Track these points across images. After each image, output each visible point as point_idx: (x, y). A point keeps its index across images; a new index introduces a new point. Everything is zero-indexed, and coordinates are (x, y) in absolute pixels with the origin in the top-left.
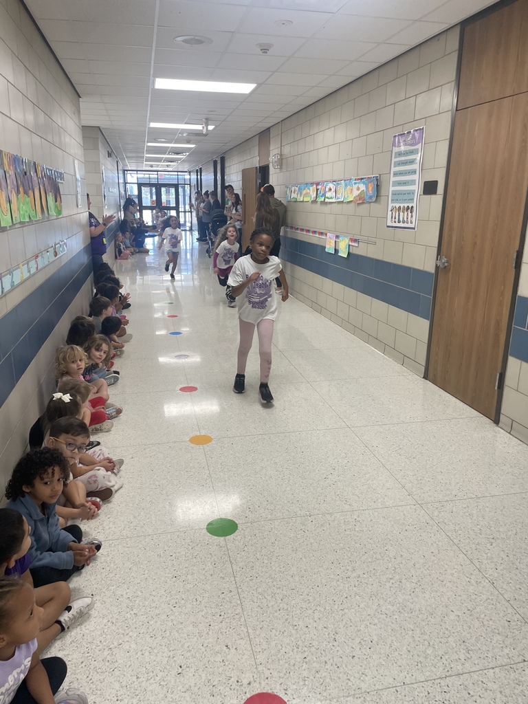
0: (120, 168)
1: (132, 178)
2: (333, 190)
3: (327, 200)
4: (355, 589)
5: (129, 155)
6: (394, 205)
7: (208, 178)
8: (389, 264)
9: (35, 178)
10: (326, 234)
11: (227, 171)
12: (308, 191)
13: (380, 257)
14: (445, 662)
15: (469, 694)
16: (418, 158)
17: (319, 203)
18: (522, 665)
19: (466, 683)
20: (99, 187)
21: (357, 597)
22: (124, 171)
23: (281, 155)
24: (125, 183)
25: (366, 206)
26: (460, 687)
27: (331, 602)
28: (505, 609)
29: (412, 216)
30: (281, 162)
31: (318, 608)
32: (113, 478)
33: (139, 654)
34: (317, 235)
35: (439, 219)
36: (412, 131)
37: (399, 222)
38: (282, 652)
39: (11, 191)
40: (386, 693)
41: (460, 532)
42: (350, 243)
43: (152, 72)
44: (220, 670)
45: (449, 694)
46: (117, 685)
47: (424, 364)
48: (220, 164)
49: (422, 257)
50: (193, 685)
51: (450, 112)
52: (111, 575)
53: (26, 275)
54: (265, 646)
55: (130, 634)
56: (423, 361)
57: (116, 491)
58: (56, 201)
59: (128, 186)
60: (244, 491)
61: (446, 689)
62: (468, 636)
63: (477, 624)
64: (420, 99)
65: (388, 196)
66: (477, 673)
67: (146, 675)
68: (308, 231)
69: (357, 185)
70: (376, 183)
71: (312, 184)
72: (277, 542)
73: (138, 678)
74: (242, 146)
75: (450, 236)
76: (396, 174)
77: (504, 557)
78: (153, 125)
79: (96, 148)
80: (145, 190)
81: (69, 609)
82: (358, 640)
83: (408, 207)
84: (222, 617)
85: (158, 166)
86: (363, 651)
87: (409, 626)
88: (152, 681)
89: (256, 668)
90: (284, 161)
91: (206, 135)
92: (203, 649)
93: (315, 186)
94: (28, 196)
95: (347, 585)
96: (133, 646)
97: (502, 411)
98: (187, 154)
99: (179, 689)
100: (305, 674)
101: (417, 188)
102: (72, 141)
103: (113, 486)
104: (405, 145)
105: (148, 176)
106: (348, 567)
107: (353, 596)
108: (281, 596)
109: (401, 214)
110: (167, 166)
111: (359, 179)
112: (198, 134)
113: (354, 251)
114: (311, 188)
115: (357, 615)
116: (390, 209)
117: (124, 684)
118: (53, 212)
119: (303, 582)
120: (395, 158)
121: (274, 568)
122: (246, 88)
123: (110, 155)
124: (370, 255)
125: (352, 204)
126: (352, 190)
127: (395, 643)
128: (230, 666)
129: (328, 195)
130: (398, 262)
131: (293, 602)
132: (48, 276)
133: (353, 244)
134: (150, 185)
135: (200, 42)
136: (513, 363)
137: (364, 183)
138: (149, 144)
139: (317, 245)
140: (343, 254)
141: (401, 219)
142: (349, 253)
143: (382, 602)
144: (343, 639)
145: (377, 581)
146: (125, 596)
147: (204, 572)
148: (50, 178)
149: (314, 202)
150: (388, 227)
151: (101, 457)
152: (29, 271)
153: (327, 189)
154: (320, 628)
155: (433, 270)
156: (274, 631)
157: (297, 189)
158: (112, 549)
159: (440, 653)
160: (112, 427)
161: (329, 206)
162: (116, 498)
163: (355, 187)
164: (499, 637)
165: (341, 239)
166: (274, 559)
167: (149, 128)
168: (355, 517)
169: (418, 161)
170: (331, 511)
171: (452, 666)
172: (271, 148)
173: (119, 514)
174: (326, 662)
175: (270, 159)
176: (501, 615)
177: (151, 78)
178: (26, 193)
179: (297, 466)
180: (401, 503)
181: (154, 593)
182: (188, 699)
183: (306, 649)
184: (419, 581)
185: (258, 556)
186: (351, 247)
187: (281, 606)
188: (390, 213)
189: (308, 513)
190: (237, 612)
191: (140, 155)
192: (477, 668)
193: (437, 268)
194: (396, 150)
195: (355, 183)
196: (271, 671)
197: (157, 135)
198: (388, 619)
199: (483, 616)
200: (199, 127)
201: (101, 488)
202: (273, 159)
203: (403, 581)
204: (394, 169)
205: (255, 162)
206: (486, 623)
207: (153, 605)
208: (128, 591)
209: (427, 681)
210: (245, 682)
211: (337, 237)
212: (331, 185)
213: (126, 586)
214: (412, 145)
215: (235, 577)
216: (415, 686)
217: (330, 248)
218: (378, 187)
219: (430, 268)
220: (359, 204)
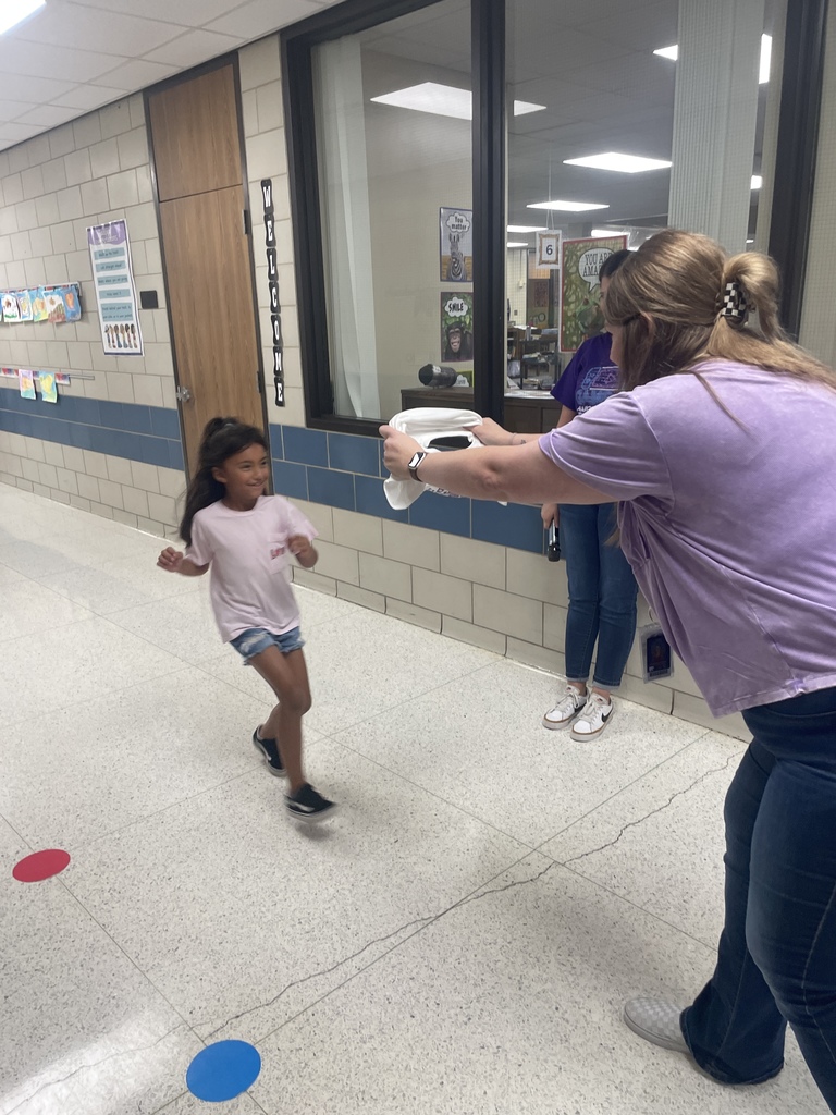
2: (14, 304)
3: (5, 320)
6: (109, 323)
8: (120, 404)
10: (17, 372)
13: (102, 396)
16: (126, 261)
25: (69, 326)
29: (134, 338)
35: (169, 340)
36: (110, 224)
37: (120, 346)
42: (58, 381)
49: (159, 392)
51: (152, 204)
64: (112, 181)
65: (98, 312)
69: (49, 297)
75: (186, 361)
76: (101, 282)
83: (127, 326)
101: (133, 300)
104: (106, 242)
109: (120, 335)
111: (50, 288)
113: (65, 392)
116: (103, 330)
120: (96, 259)
124: (89, 396)
125: (49, 324)
126: (43, 303)
129: (7, 312)
130: (128, 400)
137: (59, 294)
139: (5, 389)
140: (50, 397)
141: (122, 343)
142: (58, 396)
150: (106, 353)
155: (173, 405)
161: (12, 328)
163: (47, 299)
165: (41, 376)
169: (126, 265)
186: (59, 387)
188: (105, 335)
193: (179, 402)
194: (94, 248)
195: (46, 294)
204: (97, 275)
211: (35, 374)
212: (9, 297)
214: (114, 242)
217: (26, 392)
218: (81, 299)
219: (170, 403)
220: (58, 324)
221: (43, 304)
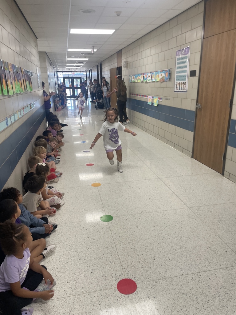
0: (55, 70)
1: (60, 75)
2: (150, 76)
3: (148, 81)
4: (162, 240)
5: (59, 64)
6: (177, 82)
7: (94, 74)
8: (176, 108)
9: (21, 75)
10: (148, 96)
11: (103, 70)
12: (139, 77)
13: (171, 105)
14: (199, 267)
15: (209, 278)
16: (187, 60)
17: (144, 83)
18: (231, 268)
19: (208, 274)
20: (47, 79)
21: (163, 243)
22: (57, 72)
23: (127, 62)
24: (58, 77)
25: (165, 83)
26: (205, 276)
27: (152, 245)
28: (225, 247)
29: (185, 87)
30: (127, 65)
31: (147, 248)
32: (60, 200)
33: (75, 266)
34: (144, 97)
36: (184, 48)
37: (180, 89)
38: (133, 264)
39: (12, 80)
40: (175, 278)
41: (206, 218)
42: (159, 100)
43: (69, 26)
44: (108, 271)
45: (201, 279)
46: (67, 277)
47: (192, 151)
48: (100, 67)
49: (190, 105)
50: (97, 276)
51: (201, 39)
52: (62, 237)
53: (20, 116)
54: (126, 262)
55: (71, 258)
56: (191, 150)
57: (62, 205)
58: (30, 85)
59: (59, 78)
60: (115, 204)
61: (200, 277)
62: (209, 257)
63: (213, 253)
64: (188, 34)
65: (175, 78)
66: (213, 271)
67: (78, 273)
68: (140, 95)
69: (161, 74)
70: (169, 73)
71: (141, 74)
72: (129, 224)
73: (75, 274)
74: (109, 58)
75: (202, 95)
76: (178, 68)
77: (225, 227)
78: (70, 50)
79: (45, 62)
80: (66, 80)
81: (46, 249)
82: (164, 259)
83: (183, 82)
84: (108, 252)
85: (72, 69)
86: (166, 263)
87: (185, 254)
88: (81, 275)
89: (123, 270)
90: (128, 64)
91: (93, 54)
92: (101, 263)
93: (142, 75)
94: (19, 82)
95: (159, 239)
96: (73, 263)
97: (225, 170)
98: (85, 63)
99: (92, 278)
100: (142, 272)
101: (187, 74)
102: (35, 59)
103: (61, 203)
104: (182, 55)
105: (67, 74)
106: (159, 232)
107: (161, 243)
108: (132, 244)
109: (181, 86)
110: (76, 69)
111: (161, 71)
112: (89, 53)
113: (160, 103)
114: (141, 76)
115: (163, 250)
116: (175, 84)
117: (70, 276)
118: (29, 90)
119: (141, 238)
120: (177, 61)
121: (129, 233)
122: (110, 32)
123: (51, 65)
124: (167, 105)
125: (159, 82)
127: (179, 260)
128: (112, 269)
129: (148, 79)
130: (179, 107)
131: (137, 246)
132: (28, 117)
133: (160, 100)
134: (69, 78)
135: (90, 12)
136: (230, 149)
137: (164, 73)
138: (68, 59)
139: (144, 101)
140: (155, 105)
141: (181, 88)
142: (158, 104)
143: (173, 245)
144: (157, 259)
145: (171, 237)
146: (68, 244)
147: (100, 235)
148: (27, 75)
149: (142, 82)
150: (175, 92)
151: (56, 192)
152: (21, 115)
153: (148, 76)
154: (148, 255)
156: (129, 256)
157: (134, 76)
158: (62, 227)
159: (198, 263)
160: (58, 180)
161: (149, 84)
162: (62, 208)
163: (160, 74)
164: (222, 257)
165: (154, 98)
166: (129, 230)
167: (68, 51)
168: (162, 213)
169: (187, 62)
170: (152, 211)
171: (202, 268)
172: (122, 59)
173: (64, 214)
174: (151, 267)
175: (122, 64)
176: (223, 249)
177: (69, 29)
178: (18, 81)
179: (137, 194)
180: (181, 208)
181: (80, 243)
182: (96, 282)
183: (143, 263)
184: (189, 237)
185: (122, 229)
186: (159, 102)
187: (132, 247)
188: (175, 86)
189: (142, 212)
190: (114, 249)
191: (64, 64)
192: (213, 269)
193: (196, 109)
194: (178, 57)
195: (160, 73)
196: (129, 271)
197: (71, 54)
198: (176, 251)
199: (215, 250)
200: (90, 50)
201: (56, 204)
202: (123, 64)
203: (182, 237)
204: (177, 66)
205: (116, 65)
206: (216, 252)
207: (80, 248)
208: (69, 243)
209: (192, 274)
210: (118, 275)
211: (153, 97)
212: (149, 74)
213: (68, 241)
214: (185, 55)
215: (113, 237)
216: (187, 276)
217: (149, 102)
218: (170, 74)
219: (194, 109)
220: (162, 82)
221: (159, 76)
